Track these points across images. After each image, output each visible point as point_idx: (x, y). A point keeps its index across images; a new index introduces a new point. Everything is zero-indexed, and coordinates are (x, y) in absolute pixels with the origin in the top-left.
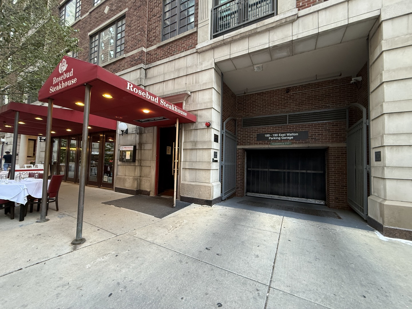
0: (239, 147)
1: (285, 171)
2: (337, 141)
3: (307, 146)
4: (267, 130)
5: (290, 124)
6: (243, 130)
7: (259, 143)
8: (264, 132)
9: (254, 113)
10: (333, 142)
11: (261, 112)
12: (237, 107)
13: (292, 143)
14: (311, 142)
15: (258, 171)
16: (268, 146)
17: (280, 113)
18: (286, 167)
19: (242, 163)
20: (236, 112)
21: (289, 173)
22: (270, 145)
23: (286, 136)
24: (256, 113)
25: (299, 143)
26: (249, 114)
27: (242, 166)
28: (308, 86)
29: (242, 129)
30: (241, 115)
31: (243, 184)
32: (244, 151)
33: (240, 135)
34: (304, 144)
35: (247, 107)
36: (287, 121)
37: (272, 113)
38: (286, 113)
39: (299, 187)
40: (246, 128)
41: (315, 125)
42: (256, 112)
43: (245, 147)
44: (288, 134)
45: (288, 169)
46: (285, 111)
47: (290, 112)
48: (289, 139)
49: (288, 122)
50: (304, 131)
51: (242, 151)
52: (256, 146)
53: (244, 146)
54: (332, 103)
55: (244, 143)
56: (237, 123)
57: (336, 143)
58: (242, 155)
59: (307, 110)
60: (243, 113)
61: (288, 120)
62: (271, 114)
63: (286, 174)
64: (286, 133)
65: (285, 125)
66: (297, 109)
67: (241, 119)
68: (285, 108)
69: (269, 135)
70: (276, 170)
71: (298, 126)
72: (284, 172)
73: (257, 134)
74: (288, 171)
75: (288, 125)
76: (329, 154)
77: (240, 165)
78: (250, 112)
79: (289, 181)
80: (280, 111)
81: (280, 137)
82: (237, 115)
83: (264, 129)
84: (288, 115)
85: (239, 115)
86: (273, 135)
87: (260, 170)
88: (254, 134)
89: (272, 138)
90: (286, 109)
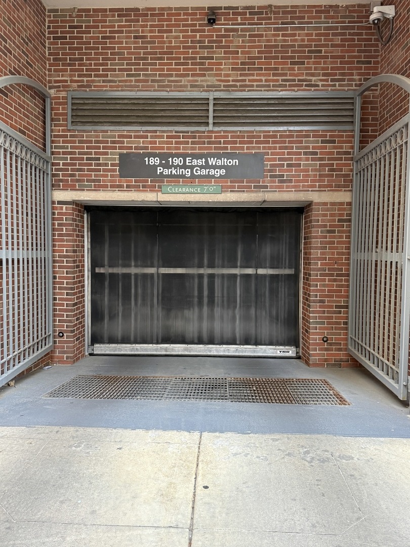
0: (60, 195)
1: (201, 271)
2: (331, 186)
3: (260, 199)
4: (151, 143)
5: (216, 129)
6: (71, 136)
7: (128, 186)
8: (142, 148)
9: (109, 78)
10: (322, 189)
11: (133, 79)
12: (49, 48)
13: (224, 189)
14: (271, 187)
15: (127, 276)
16: (154, 194)
17: (189, 88)
18: (206, 261)
19: (75, 251)
20: (45, 68)
21: (212, 277)
22: (159, 194)
23: (207, 166)
24: (115, 82)
25: (241, 189)
26: (93, 81)
27: (74, 262)
28: (267, 14)
29: (69, 131)
30: (66, 81)
31: (77, 319)
32: (79, 211)
33: (64, 153)
34: (252, 191)
35: (86, 54)
36: (208, 117)
37: (167, 86)
38: (206, 91)
39: (238, 317)
40: (84, 131)
41: (281, 136)
42: (117, 76)
43: (82, 198)
44: (212, 161)
45: (212, 265)
46: (205, 84)
47: (215, 88)
48: (213, 176)
49: (211, 121)
50: (253, 151)
51: (73, 209)
52: (119, 193)
53: (79, 193)
54: (324, 75)
55: (78, 181)
56: (52, 109)
57: (328, 191)
58: (71, 225)
59: (263, 89)
60: (71, 76)
61: (211, 114)
62: (162, 88)
63: (206, 280)
64: (206, 156)
65: (202, 129)
66: (238, 84)
67: (63, 94)
68: (204, 75)
69: (157, 161)
70: (180, 271)
71: (238, 137)
72: (201, 276)
73: (121, 155)
74: (210, 271)
75: (212, 132)
76: (311, 221)
77: (65, 256)
78: (96, 76)
79: (211, 302)
80: (189, 81)
81: (189, 167)
82: (50, 82)
83: (142, 137)
84: (211, 98)
85: (56, 82)
86: (170, 159)
87: (133, 270)
88: (112, 154)
89: (166, 172)
90: (207, 78)
